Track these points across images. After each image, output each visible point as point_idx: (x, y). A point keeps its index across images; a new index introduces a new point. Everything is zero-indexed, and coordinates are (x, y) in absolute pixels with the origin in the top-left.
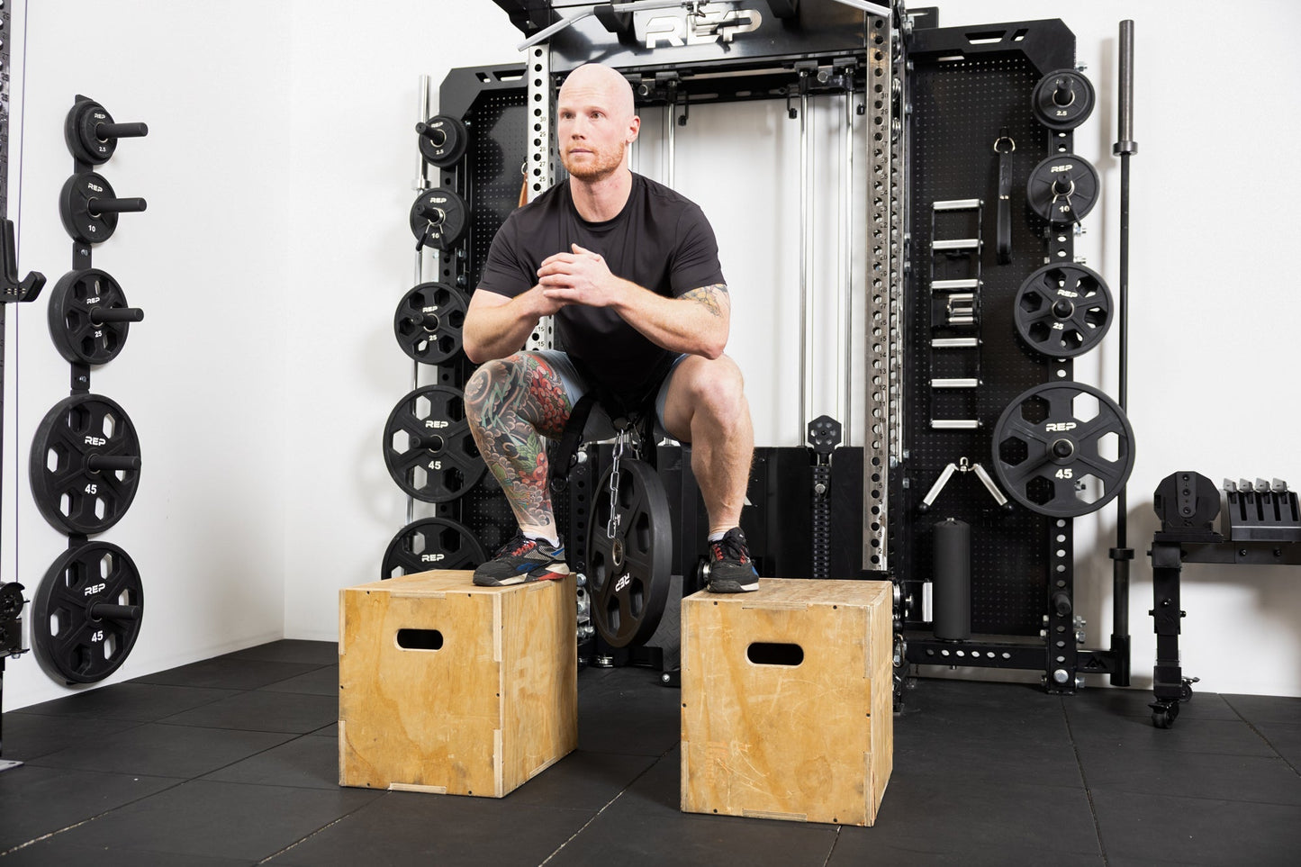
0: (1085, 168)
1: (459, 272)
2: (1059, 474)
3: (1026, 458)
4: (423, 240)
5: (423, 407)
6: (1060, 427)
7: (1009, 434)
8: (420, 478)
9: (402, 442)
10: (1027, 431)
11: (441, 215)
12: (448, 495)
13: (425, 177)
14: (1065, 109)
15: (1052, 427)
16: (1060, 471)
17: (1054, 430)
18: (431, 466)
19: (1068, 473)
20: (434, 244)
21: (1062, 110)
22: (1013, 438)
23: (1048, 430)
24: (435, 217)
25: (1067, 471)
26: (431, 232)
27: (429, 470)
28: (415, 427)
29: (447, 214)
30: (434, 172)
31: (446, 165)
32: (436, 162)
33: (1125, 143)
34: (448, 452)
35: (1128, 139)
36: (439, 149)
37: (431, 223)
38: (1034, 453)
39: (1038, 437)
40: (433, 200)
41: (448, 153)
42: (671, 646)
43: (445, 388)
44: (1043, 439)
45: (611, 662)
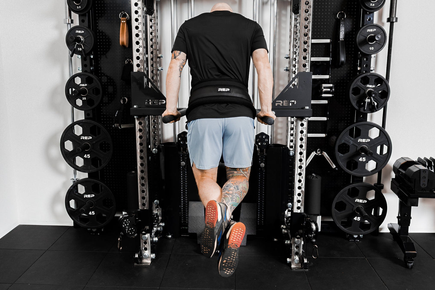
0: (381, 30)
1: (91, 65)
2: (361, 159)
3: (348, 152)
4: (74, 52)
5: (78, 130)
6: (364, 140)
7: (343, 141)
8: (80, 161)
9: (69, 146)
10: (351, 141)
11: (82, 40)
12: (94, 169)
13: (71, 18)
14: (374, 3)
15: (360, 140)
16: (361, 158)
17: (361, 141)
18: (85, 156)
19: (364, 159)
20: (79, 53)
21: (373, 3)
22: (344, 144)
23: (359, 141)
24: (79, 40)
25: (364, 158)
26: (77, 48)
27: (84, 158)
28: (76, 140)
29: (85, 39)
30: (76, 17)
31: (82, 14)
32: (76, 12)
33: (393, 18)
34: (93, 150)
35: (394, 16)
36: (79, 6)
37: (77, 43)
38: (352, 151)
39: (355, 144)
40: (77, 32)
41: (83, 8)
42: (200, 232)
43: (89, 121)
44: (356, 145)
45: (172, 236)
